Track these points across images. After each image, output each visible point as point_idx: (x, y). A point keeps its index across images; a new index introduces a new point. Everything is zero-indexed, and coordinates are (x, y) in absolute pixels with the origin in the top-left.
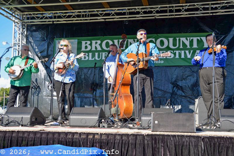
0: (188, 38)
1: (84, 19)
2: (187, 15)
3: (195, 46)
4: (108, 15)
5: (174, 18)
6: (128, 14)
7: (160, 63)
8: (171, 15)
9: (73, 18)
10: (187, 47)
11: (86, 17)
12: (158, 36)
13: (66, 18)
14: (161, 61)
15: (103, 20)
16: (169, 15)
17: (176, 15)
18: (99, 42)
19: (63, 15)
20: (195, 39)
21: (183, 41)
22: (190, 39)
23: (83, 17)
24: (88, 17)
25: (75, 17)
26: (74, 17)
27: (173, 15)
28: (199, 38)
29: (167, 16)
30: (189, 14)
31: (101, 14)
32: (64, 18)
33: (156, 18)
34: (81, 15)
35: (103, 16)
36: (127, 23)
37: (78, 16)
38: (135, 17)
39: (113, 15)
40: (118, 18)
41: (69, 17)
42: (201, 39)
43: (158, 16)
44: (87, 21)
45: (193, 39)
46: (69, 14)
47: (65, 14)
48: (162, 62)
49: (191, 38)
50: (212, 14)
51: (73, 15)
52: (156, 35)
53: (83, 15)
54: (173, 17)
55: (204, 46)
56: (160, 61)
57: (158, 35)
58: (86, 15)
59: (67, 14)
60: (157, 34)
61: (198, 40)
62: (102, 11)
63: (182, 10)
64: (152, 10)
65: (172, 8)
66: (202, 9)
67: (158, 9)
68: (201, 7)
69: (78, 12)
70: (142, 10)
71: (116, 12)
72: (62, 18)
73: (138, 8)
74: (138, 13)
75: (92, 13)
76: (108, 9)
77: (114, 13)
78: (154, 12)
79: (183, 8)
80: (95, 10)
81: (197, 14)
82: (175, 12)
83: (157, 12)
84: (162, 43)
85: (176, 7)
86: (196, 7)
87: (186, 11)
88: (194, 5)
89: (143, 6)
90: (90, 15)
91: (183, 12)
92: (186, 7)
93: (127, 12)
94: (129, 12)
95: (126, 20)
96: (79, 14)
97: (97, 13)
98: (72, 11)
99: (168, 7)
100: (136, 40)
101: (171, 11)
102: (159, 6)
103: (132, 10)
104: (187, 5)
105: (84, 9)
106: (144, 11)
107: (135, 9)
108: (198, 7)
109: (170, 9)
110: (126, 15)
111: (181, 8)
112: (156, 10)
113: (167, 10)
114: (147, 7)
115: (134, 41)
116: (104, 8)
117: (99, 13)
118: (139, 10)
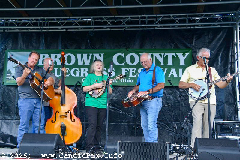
0: (162, 54)
1: (42, 27)
2: (161, 27)
3: (170, 63)
4: (70, 24)
5: (146, 30)
6: (94, 25)
7: (129, 82)
8: (143, 27)
9: (28, 26)
10: (161, 64)
11: (44, 26)
12: (128, 51)
13: (20, 26)
14: (131, 80)
15: (64, 30)
17: (149, 27)
18: (59, 56)
19: (16, 22)
21: (157, 57)
22: (164, 55)
23: (40, 26)
24: (47, 26)
25: (31, 26)
26: (30, 25)
28: (174, 54)
30: (164, 27)
31: (62, 23)
32: (18, 26)
33: (126, 29)
34: (38, 23)
35: (64, 25)
36: (93, 35)
37: (35, 24)
38: (102, 28)
39: (76, 25)
40: (81, 29)
41: (24, 24)
42: (176, 55)
43: (128, 28)
44: (46, 31)
45: (167, 56)
46: (24, 22)
47: (19, 22)
48: (132, 81)
49: (166, 54)
50: (189, 28)
51: (29, 23)
53: (41, 23)
55: (180, 64)
56: (129, 80)
58: (44, 23)
59: (21, 22)
60: (127, 48)
61: (173, 56)
62: (64, 19)
63: (155, 22)
64: (122, 20)
65: (144, 19)
66: (178, 21)
67: (128, 20)
68: (177, 18)
69: (35, 19)
70: (110, 20)
71: (80, 21)
72: (16, 26)
73: (105, 18)
74: (105, 23)
75: (51, 21)
76: (70, 17)
77: (78, 22)
78: (124, 23)
79: (157, 19)
80: (55, 18)
81: (173, 27)
82: (148, 24)
83: (128, 23)
84: (132, 59)
85: (149, 17)
86: (172, 19)
87: (160, 22)
88: (169, 17)
89: (111, 15)
90: (48, 24)
91: (157, 24)
92: (160, 18)
93: (93, 22)
94: (95, 22)
95: (91, 31)
96: (36, 22)
97: (57, 21)
98: (27, 18)
99: (140, 18)
100: (102, 55)
101: (143, 22)
102: (130, 16)
103: (98, 19)
104: (161, 17)
105: (42, 17)
106: (112, 21)
107: (102, 18)
108: (173, 18)
109: (142, 19)
110: (92, 25)
111: (155, 19)
112: (126, 20)
113: (138, 21)
114: (115, 17)
115: (100, 55)
116: (66, 16)
117: (60, 22)
118: (106, 20)
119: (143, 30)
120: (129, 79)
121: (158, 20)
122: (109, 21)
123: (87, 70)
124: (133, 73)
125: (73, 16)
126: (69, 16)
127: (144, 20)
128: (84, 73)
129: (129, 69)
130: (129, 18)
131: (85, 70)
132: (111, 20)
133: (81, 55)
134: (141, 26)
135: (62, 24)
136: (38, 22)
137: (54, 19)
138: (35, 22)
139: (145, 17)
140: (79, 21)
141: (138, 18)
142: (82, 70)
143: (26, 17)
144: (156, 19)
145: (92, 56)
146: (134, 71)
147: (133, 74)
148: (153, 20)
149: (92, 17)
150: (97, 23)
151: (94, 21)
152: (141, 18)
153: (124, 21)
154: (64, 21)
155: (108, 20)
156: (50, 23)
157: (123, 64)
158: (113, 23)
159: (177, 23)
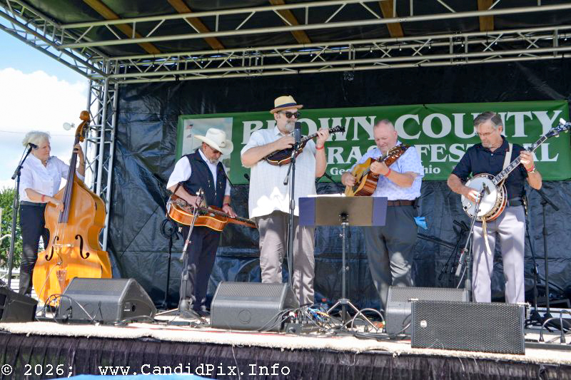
0: (502, 115)
1: (249, 68)
2: (497, 57)
4: (306, 59)
5: (465, 65)
6: (354, 58)
7: (431, 172)
8: (459, 59)
9: (223, 67)
11: (253, 64)
12: (427, 108)
13: (208, 67)
14: (434, 170)
15: (294, 72)
16: (455, 60)
17: (470, 59)
19: (199, 60)
20: (519, 117)
22: (506, 116)
23: (247, 64)
24: (259, 64)
25: (229, 66)
26: (226, 65)
27: (464, 59)
28: (529, 114)
29: (448, 60)
30: (504, 56)
31: (289, 58)
32: (203, 69)
33: (422, 65)
34: (242, 59)
35: (294, 62)
36: (352, 79)
37: (236, 63)
38: (371, 64)
39: (318, 60)
40: (329, 67)
41: (215, 64)
42: (534, 115)
43: (426, 62)
44: (256, 74)
45: (513, 117)
46: (214, 59)
47: (205, 60)
48: (437, 170)
49: (510, 114)
50: (561, 56)
51: (223, 60)
52: (421, 106)
53: (247, 60)
54: (464, 63)
55: (542, 133)
56: (430, 169)
57: (427, 106)
58: (253, 60)
59: (209, 59)
60: (424, 103)
61: (526, 118)
62: (293, 50)
63: (485, 47)
64: (413, 47)
65: (460, 43)
66: (535, 43)
67: (425, 45)
68: (532, 38)
69: (236, 54)
70: (388, 48)
71: (326, 52)
72: (198, 68)
73: (378, 44)
74: (378, 54)
75: (268, 55)
76: (306, 46)
77: (321, 55)
78: (417, 52)
79: (489, 41)
80: (276, 48)
81: (523, 55)
82: (469, 52)
83: (425, 51)
84: (437, 126)
85: (470, 38)
86: (521, 39)
87: (495, 48)
88: (516, 35)
89: (389, 37)
90: (262, 60)
91: (488, 50)
92: (494, 39)
93: (352, 53)
94: (356, 52)
95: (349, 71)
96: (238, 57)
97: (279, 54)
98: (220, 52)
99: (451, 40)
100: (373, 118)
101: (458, 49)
102: (430, 38)
103: (363, 47)
104: (497, 36)
105: (250, 47)
106: (392, 50)
107: (371, 45)
108: (524, 38)
109: (456, 43)
110: (350, 58)
111: (483, 42)
112: (422, 46)
113: (448, 47)
114: (399, 40)
115: (369, 120)
116: (297, 43)
117: (286, 57)
118: (380, 46)
119: (460, 65)
120: (431, 166)
121: (490, 43)
122: (386, 50)
123: (340, 150)
124: (439, 154)
125: (312, 42)
126: (304, 44)
127: (460, 45)
128: (334, 157)
129: (430, 147)
130: (428, 42)
131: (336, 151)
132: (390, 48)
133: (329, 121)
134: (455, 56)
135: (290, 60)
136: (241, 57)
137: (273, 51)
138: (236, 59)
139: (463, 39)
140: (323, 52)
141: (447, 40)
142: (331, 150)
143: (218, 49)
144: (486, 41)
145: (352, 121)
146: (441, 151)
147: (440, 156)
148: (481, 44)
149: (350, 43)
150: (359, 55)
151: (354, 50)
152: (454, 40)
153: (417, 48)
154: (292, 54)
155: (385, 48)
156: (265, 58)
157: (417, 137)
158: (395, 53)
159: (533, 47)
